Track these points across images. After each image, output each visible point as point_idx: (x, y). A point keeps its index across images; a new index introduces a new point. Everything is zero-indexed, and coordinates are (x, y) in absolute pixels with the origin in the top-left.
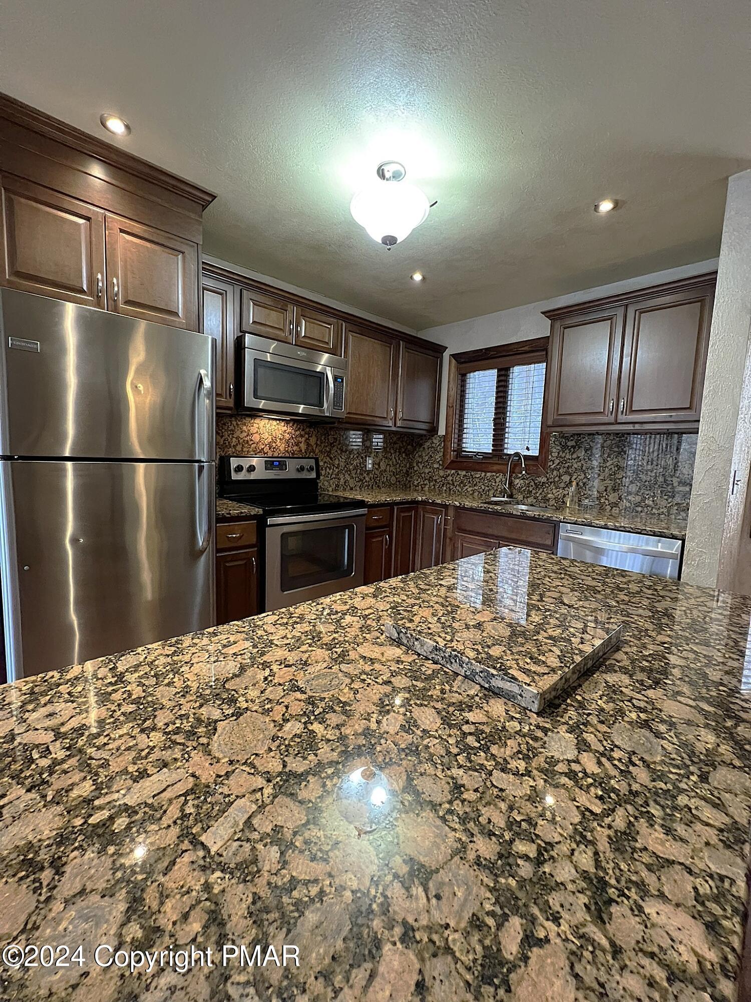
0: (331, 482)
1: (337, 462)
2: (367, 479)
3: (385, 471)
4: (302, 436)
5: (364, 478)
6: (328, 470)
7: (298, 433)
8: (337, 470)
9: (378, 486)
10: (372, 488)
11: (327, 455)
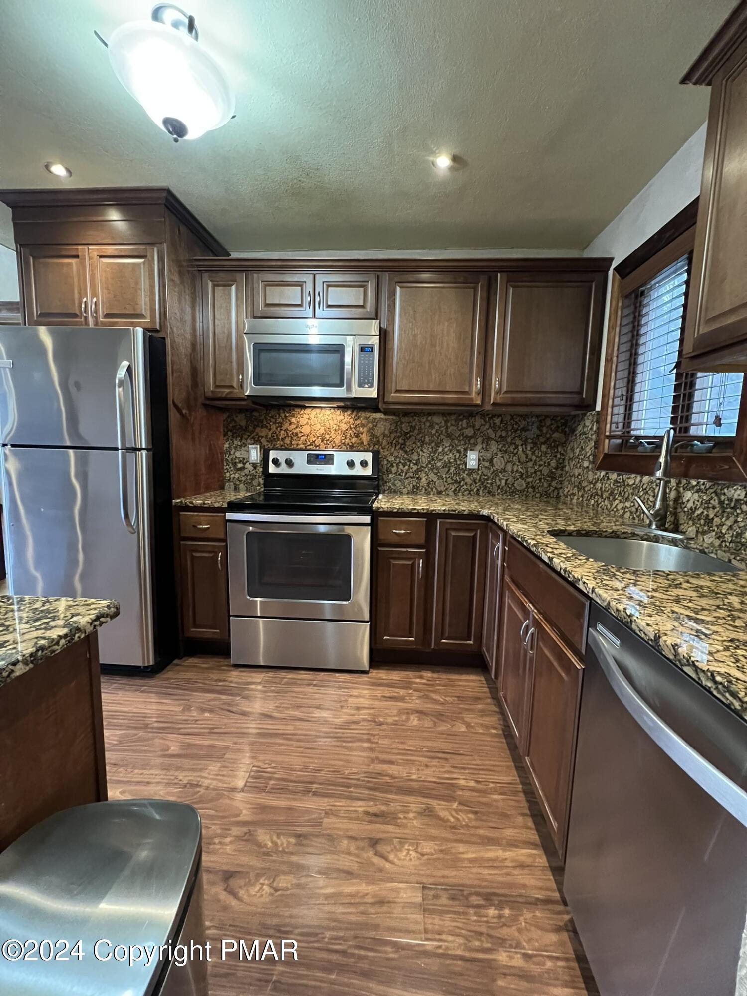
0: (407, 481)
1: (415, 457)
2: (468, 480)
3: (504, 470)
4: (363, 426)
5: (463, 479)
6: (401, 466)
7: (358, 422)
8: (415, 467)
9: (489, 492)
10: (478, 494)
11: (401, 448)
